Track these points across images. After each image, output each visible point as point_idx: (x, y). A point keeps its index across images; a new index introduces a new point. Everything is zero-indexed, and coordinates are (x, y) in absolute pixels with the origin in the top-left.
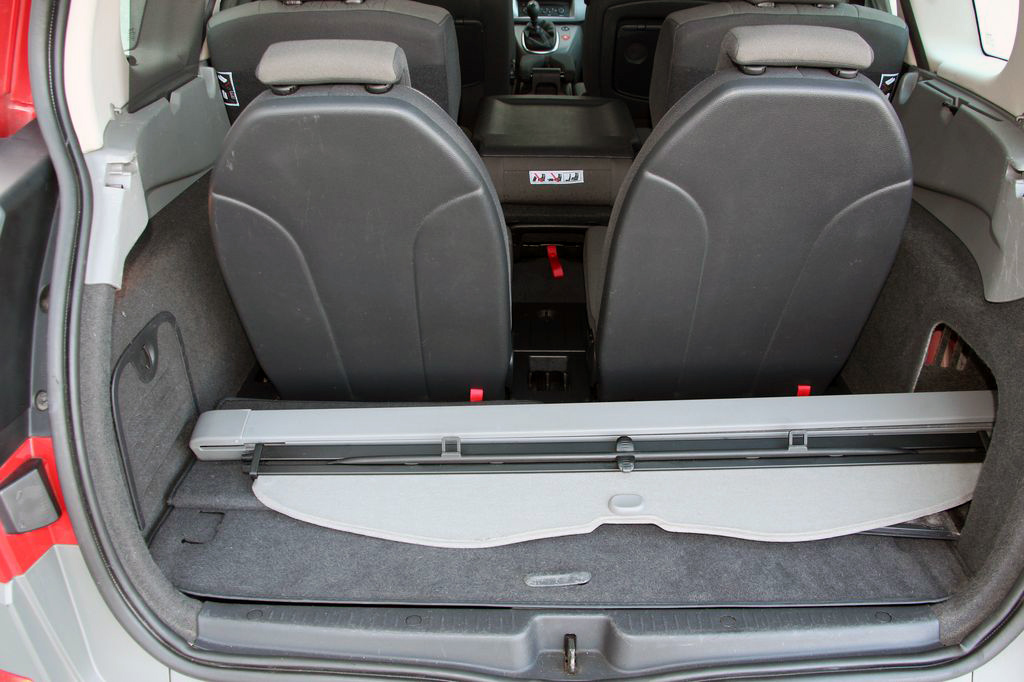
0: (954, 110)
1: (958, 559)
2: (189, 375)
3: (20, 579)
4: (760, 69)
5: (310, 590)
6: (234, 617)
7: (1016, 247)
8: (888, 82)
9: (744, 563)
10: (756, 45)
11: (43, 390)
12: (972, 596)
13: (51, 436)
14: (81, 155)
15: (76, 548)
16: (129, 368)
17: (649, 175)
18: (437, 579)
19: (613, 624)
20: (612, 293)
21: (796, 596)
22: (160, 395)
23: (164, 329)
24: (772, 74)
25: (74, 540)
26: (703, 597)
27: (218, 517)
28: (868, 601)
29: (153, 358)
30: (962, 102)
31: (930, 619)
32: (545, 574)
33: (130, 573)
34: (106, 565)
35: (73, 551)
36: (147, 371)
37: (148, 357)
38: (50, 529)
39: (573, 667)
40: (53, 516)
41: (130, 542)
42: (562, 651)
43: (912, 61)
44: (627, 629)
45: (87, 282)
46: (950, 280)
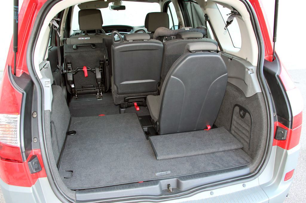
0: (231, 59)
1: (250, 157)
3: (33, 186)
4: (195, 52)
5: (103, 184)
6: (85, 193)
7: (251, 85)
9: (204, 164)
10: (193, 47)
11: (35, 137)
12: (255, 161)
14: (39, 79)
15: (46, 178)
17: (172, 77)
18: (134, 177)
19: (179, 179)
20: (163, 106)
21: (217, 169)
23: (53, 125)
24: (197, 53)
25: (46, 175)
26: (197, 172)
27: (71, 172)
28: (234, 167)
30: (232, 57)
31: (247, 168)
32: (160, 172)
35: (45, 179)
38: (38, 173)
39: (171, 191)
41: (57, 176)
42: (167, 189)
43: (219, 50)
44: (182, 180)
45: (45, 110)
46: (237, 95)
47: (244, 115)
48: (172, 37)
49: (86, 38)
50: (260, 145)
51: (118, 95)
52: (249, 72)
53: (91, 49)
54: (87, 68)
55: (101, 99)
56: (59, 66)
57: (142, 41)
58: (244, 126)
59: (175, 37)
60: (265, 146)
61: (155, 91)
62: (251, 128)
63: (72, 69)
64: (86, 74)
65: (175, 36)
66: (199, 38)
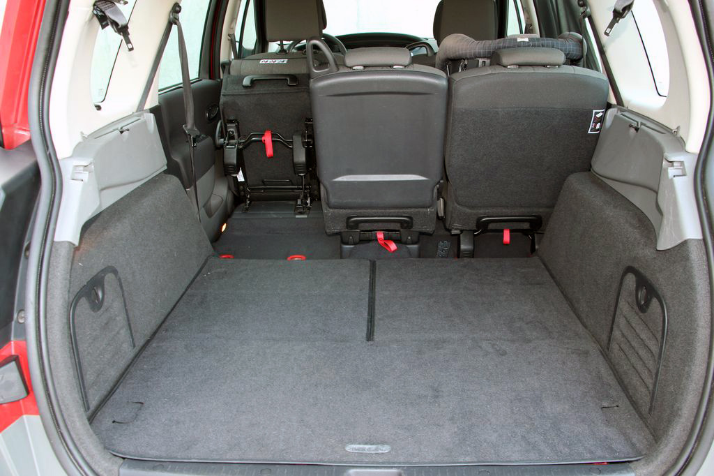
0: (637, 129)
1: (651, 432)
2: (126, 310)
5: (196, 454)
6: (143, 469)
8: (598, 116)
9: (500, 436)
11: (22, 310)
12: (657, 456)
13: (26, 340)
14: (57, 160)
15: (38, 417)
16: (83, 301)
18: (285, 447)
19: (403, 475)
22: (105, 322)
23: (109, 277)
25: (37, 412)
26: (468, 459)
27: (139, 405)
28: (586, 460)
29: (100, 296)
30: (642, 124)
31: (628, 472)
32: (360, 444)
33: (74, 436)
34: (57, 429)
35: (36, 419)
36: (96, 305)
37: (97, 294)
38: (21, 401)
40: (25, 394)
41: (75, 415)
43: (613, 101)
45: (56, 239)
46: (635, 239)
47: (648, 302)
48: (481, 61)
49: (278, 61)
50: (679, 409)
51: (331, 210)
52: (671, 172)
53: (286, 89)
54: (273, 136)
55: (306, 216)
56: (186, 126)
57: (389, 69)
58: (643, 336)
59: (488, 61)
60: (694, 413)
61: (429, 207)
62: (662, 346)
63: (239, 136)
64: (270, 151)
65: (488, 58)
66: (553, 65)
